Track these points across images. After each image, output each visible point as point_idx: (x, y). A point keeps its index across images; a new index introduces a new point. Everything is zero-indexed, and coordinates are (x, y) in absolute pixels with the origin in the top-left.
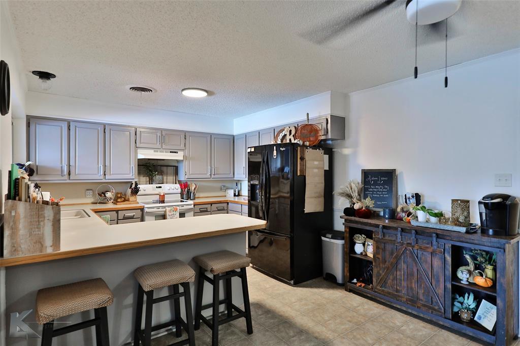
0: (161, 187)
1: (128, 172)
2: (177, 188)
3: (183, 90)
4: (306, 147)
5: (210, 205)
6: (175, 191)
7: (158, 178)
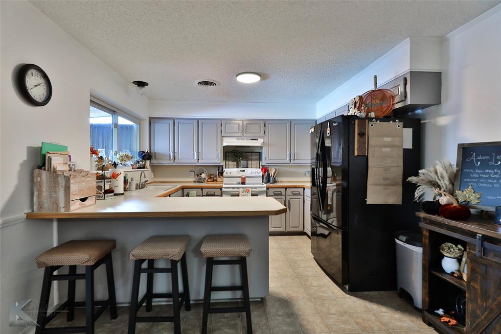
0: (244, 171)
1: (215, 157)
2: (258, 172)
3: (237, 75)
4: (371, 119)
5: (284, 189)
6: (257, 175)
7: (243, 162)
